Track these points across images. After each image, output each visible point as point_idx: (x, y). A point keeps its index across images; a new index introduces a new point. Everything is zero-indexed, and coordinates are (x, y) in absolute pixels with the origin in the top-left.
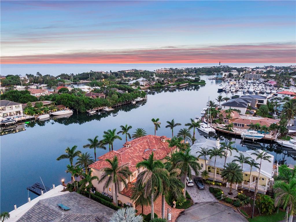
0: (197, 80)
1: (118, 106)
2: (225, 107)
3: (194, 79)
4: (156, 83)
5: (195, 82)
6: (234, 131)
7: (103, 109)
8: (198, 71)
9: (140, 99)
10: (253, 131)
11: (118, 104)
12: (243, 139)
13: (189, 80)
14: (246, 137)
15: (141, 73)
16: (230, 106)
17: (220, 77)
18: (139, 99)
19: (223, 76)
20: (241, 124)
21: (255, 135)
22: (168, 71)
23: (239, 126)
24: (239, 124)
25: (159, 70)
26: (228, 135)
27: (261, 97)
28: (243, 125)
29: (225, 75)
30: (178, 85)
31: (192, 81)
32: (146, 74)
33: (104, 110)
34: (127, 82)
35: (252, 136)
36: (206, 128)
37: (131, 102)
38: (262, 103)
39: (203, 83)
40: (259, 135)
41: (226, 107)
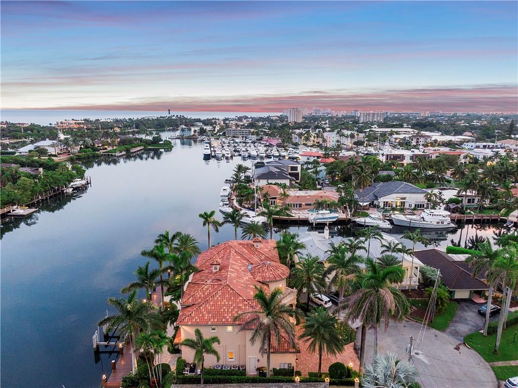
0: (156, 141)
1: (38, 202)
2: (259, 181)
3: (150, 138)
4: (81, 148)
5: (153, 143)
6: (293, 215)
7: (9, 212)
8: (140, 124)
9: (81, 182)
10: (324, 211)
11: (38, 198)
12: (314, 224)
13: (141, 140)
14: (318, 221)
15: (26, 129)
16: (268, 179)
17: (187, 134)
18: (78, 183)
19: (192, 133)
20: (297, 204)
21: (329, 216)
22: (82, 126)
23: (297, 207)
24: (294, 204)
25: (61, 123)
26: (288, 223)
27: (276, 163)
28: (300, 205)
29: (195, 131)
30: (128, 151)
31: (147, 143)
32: (39, 132)
33: (13, 213)
34: (10, 150)
35: (325, 219)
36: (253, 217)
37: (63, 191)
38: (295, 170)
39: (168, 146)
40: (333, 215)
41: (261, 180)
